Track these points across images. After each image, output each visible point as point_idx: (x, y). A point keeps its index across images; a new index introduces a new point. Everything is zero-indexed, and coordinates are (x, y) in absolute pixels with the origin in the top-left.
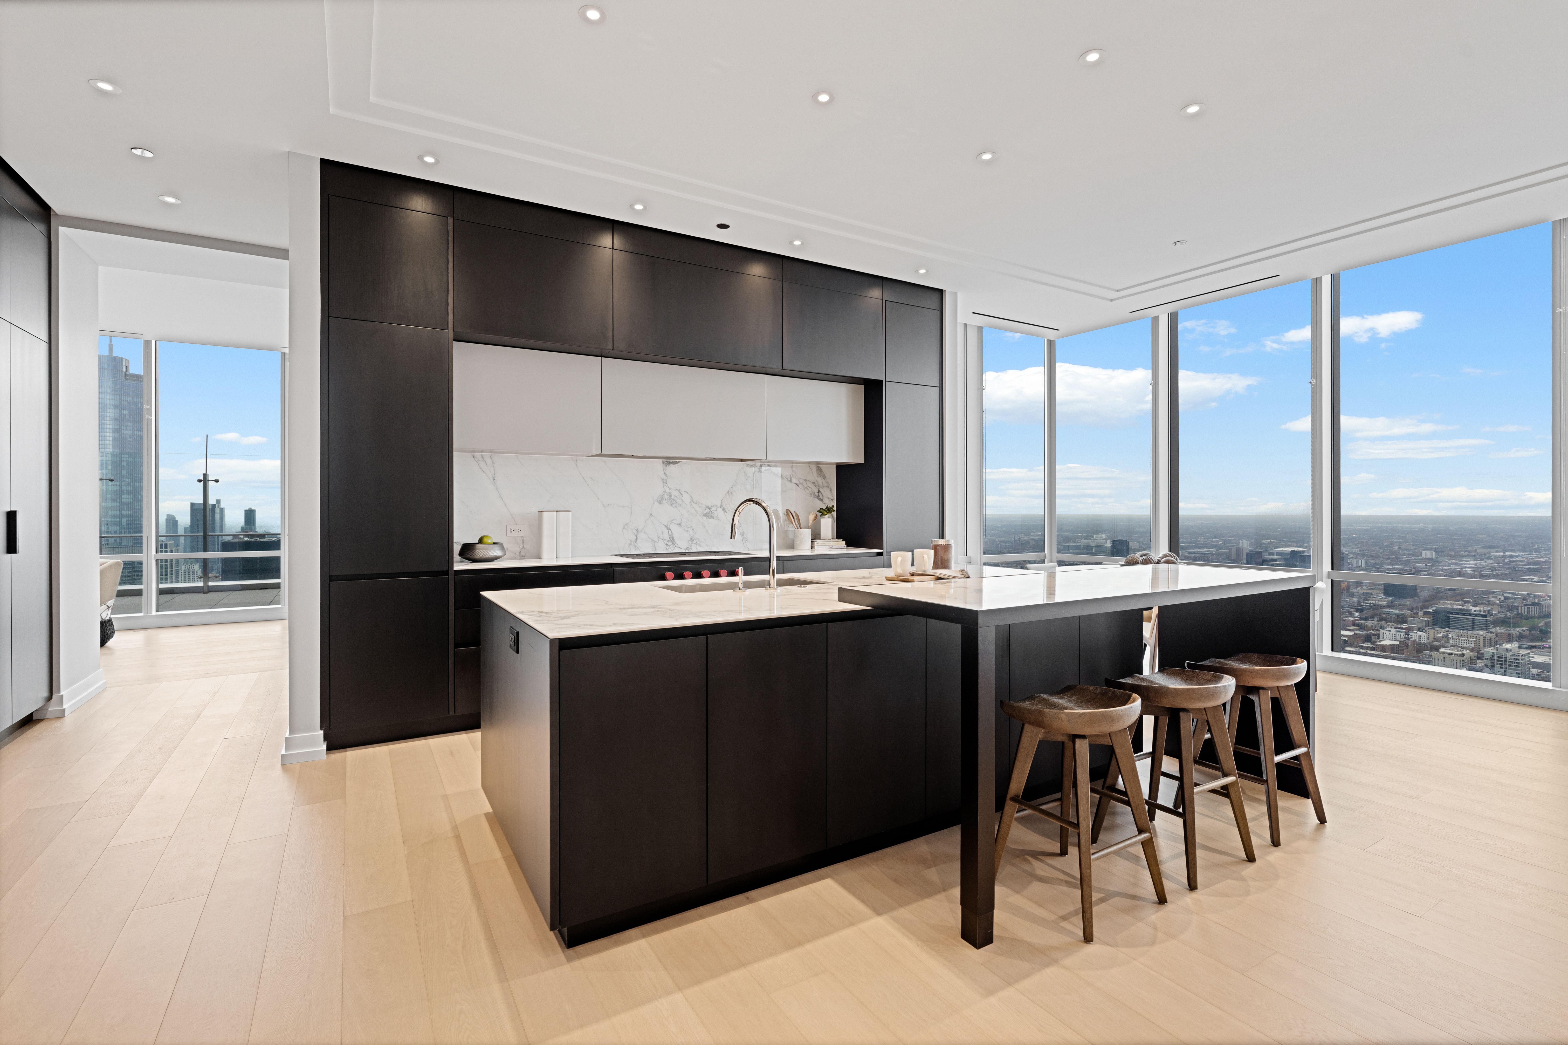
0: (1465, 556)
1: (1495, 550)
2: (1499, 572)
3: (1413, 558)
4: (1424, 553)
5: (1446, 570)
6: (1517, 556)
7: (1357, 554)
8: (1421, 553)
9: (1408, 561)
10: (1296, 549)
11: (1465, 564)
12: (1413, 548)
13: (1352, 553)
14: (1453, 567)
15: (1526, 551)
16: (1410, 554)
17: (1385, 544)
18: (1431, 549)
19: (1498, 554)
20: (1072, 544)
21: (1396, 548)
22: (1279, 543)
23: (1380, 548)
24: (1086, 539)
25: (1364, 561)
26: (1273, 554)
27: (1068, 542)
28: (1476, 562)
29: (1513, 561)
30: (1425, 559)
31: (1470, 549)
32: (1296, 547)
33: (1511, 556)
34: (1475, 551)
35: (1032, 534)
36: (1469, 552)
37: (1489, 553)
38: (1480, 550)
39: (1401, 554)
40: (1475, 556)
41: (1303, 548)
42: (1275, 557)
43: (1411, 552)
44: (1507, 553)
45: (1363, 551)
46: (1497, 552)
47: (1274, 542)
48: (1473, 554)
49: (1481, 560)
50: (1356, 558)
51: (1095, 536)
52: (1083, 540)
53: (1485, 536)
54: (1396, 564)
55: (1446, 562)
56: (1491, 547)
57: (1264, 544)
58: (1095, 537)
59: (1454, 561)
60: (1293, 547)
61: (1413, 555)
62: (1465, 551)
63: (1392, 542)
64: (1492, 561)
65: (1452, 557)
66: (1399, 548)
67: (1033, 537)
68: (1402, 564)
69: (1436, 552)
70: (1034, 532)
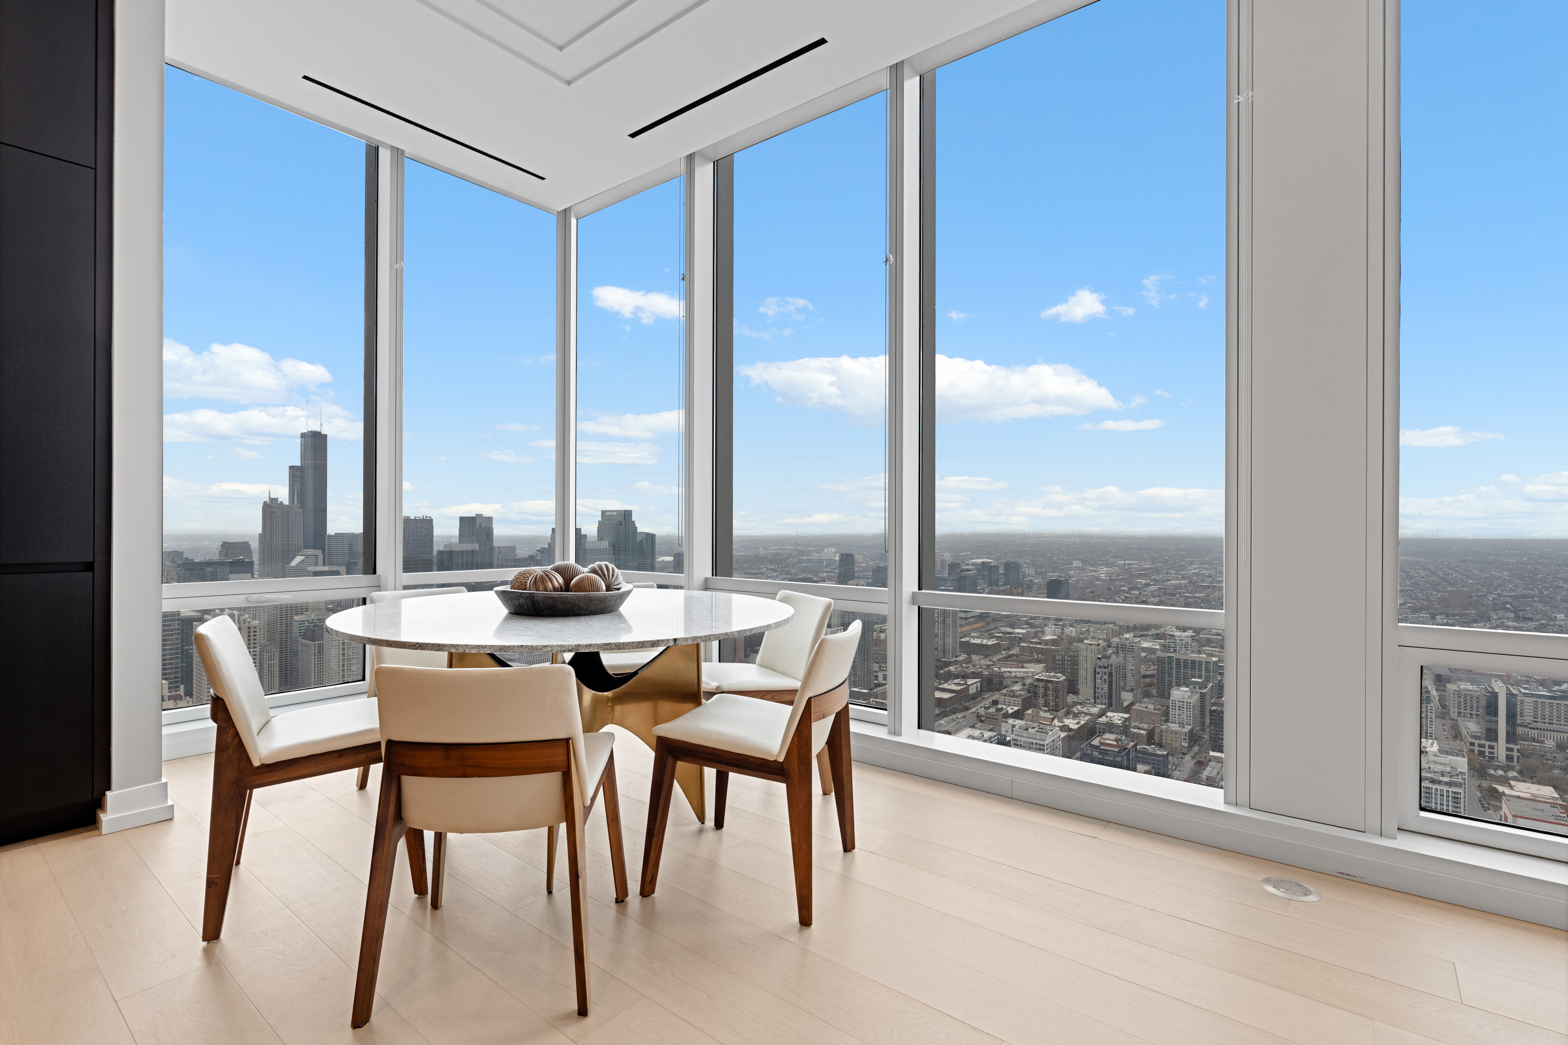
0: (1101, 565)
1: (1119, 559)
2: (1121, 577)
3: (1067, 567)
4: (1074, 562)
5: (1089, 576)
6: (1133, 564)
7: (1029, 564)
8: (1072, 563)
9: (1063, 569)
10: (985, 560)
11: (1101, 571)
12: (1067, 558)
13: (1025, 563)
14: (1093, 573)
15: (1138, 560)
16: (1064, 564)
17: (1048, 555)
18: (1078, 559)
19: (1121, 562)
20: (805, 558)
21: (1056, 558)
22: (973, 555)
23: (1045, 559)
24: (818, 553)
25: (1034, 570)
26: (968, 565)
27: (803, 555)
28: (1107, 569)
29: (1130, 568)
30: (1075, 567)
31: (1104, 559)
32: (986, 558)
33: (1129, 564)
34: (1107, 560)
35: (769, 548)
36: (1103, 561)
37: (1116, 562)
38: (1111, 560)
39: (1058, 564)
40: (1107, 564)
41: (991, 559)
42: (970, 567)
43: (1065, 562)
44: (1127, 562)
45: (1033, 561)
46: (1121, 561)
47: (969, 555)
48: (1106, 563)
49: (1111, 567)
50: (1028, 568)
51: (826, 550)
52: (816, 554)
53: (1113, 548)
54: (1056, 572)
55: (1089, 569)
56: (1117, 557)
57: (962, 556)
58: (826, 552)
59: (1093, 568)
60: (983, 558)
61: (1066, 564)
62: (1101, 561)
63: (1053, 553)
64: (1117, 568)
65: (1092, 565)
66: (1058, 559)
67: (770, 552)
68: (1060, 571)
69: (1082, 561)
70: (771, 546)
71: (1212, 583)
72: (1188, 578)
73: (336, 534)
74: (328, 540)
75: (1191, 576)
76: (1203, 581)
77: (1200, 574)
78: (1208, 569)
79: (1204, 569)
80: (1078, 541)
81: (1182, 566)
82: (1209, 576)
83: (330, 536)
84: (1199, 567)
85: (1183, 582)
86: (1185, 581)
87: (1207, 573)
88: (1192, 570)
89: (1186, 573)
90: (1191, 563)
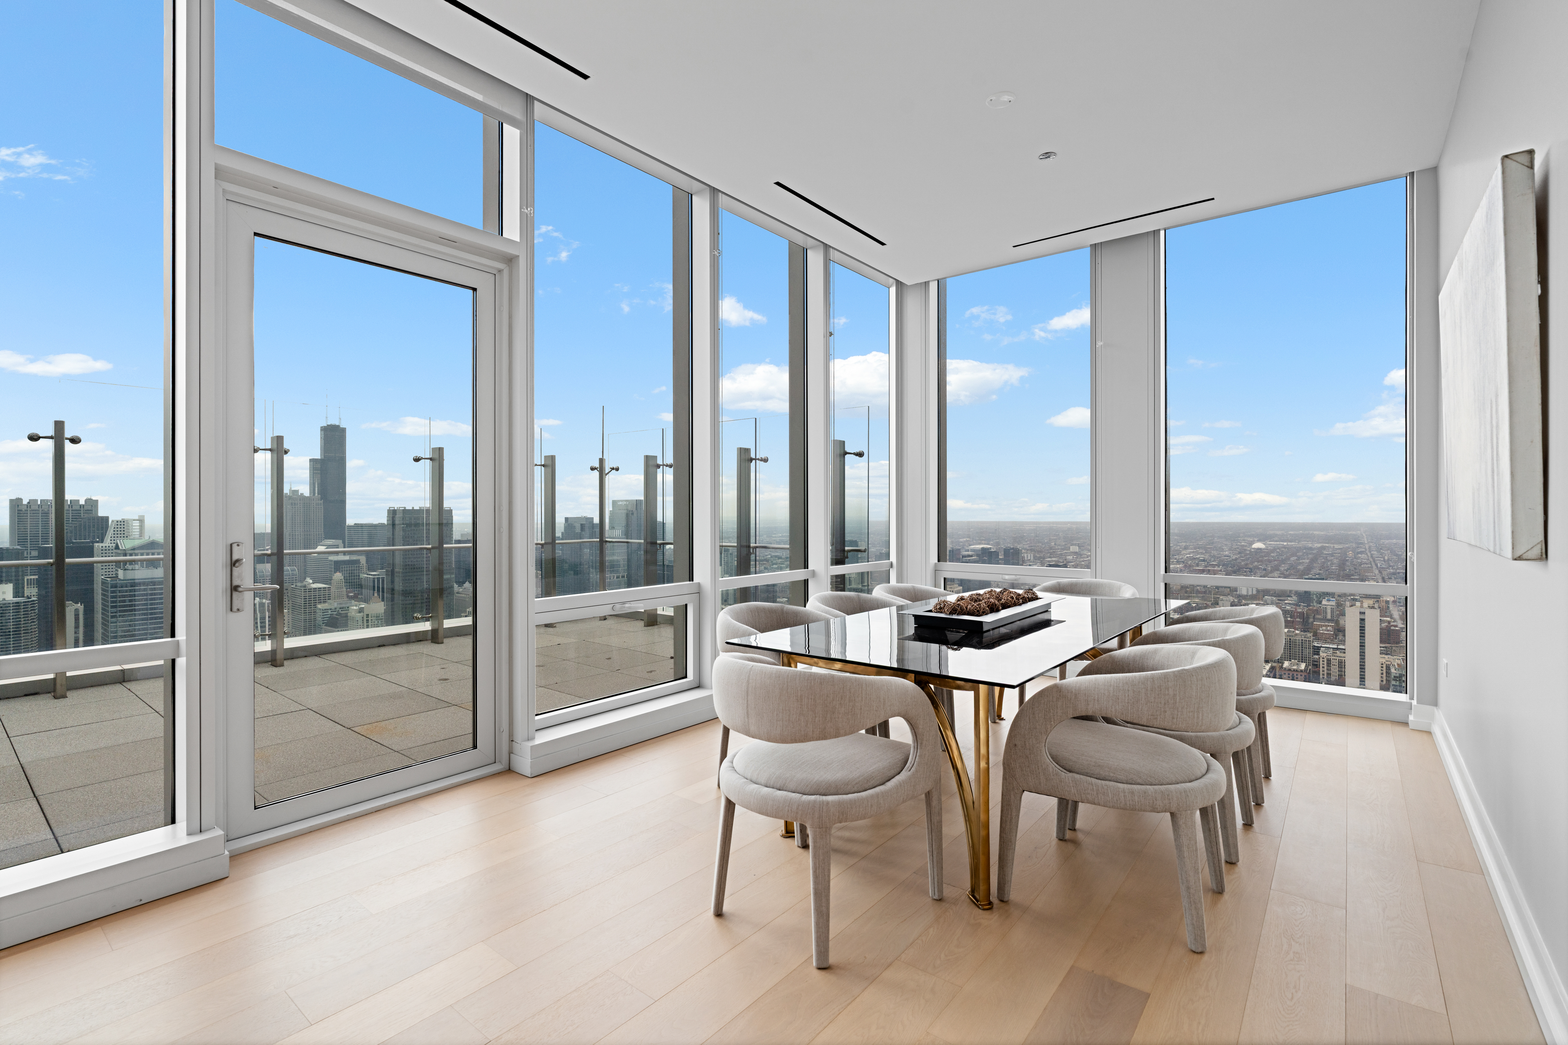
71: (1206, 567)
72: (1183, 562)
73: (355, 524)
74: (348, 531)
75: (1186, 560)
76: (1198, 565)
77: (1195, 559)
78: (1202, 553)
79: (1198, 554)
80: (1074, 526)
81: (1176, 550)
82: (1204, 561)
83: (349, 526)
84: (1193, 552)
85: (1178, 566)
86: (1181, 565)
87: (1201, 557)
88: (1187, 554)
89: (1180, 557)
90: (1186, 548)
